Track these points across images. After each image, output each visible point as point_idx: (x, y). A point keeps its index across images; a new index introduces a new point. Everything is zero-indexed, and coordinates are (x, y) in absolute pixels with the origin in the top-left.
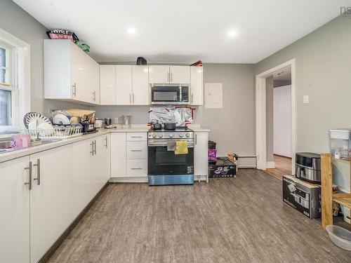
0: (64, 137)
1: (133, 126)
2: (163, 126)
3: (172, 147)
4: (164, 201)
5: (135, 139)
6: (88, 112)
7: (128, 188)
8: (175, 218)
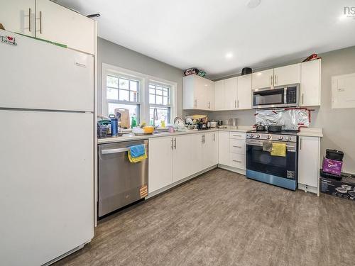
0: (188, 130)
1: (239, 127)
2: (266, 128)
3: (268, 147)
4: (253, 190)
5: (237, 138)
6: (202, 117)
7: (230, 174)
8: (254, 201)
